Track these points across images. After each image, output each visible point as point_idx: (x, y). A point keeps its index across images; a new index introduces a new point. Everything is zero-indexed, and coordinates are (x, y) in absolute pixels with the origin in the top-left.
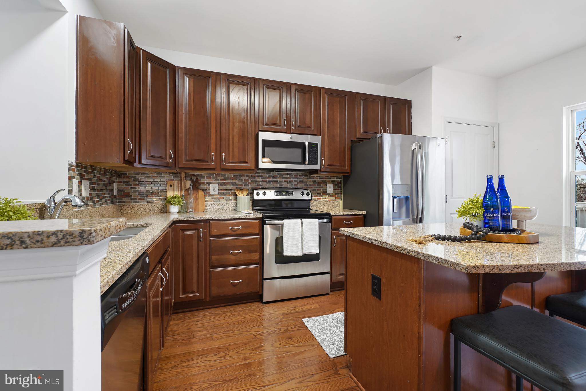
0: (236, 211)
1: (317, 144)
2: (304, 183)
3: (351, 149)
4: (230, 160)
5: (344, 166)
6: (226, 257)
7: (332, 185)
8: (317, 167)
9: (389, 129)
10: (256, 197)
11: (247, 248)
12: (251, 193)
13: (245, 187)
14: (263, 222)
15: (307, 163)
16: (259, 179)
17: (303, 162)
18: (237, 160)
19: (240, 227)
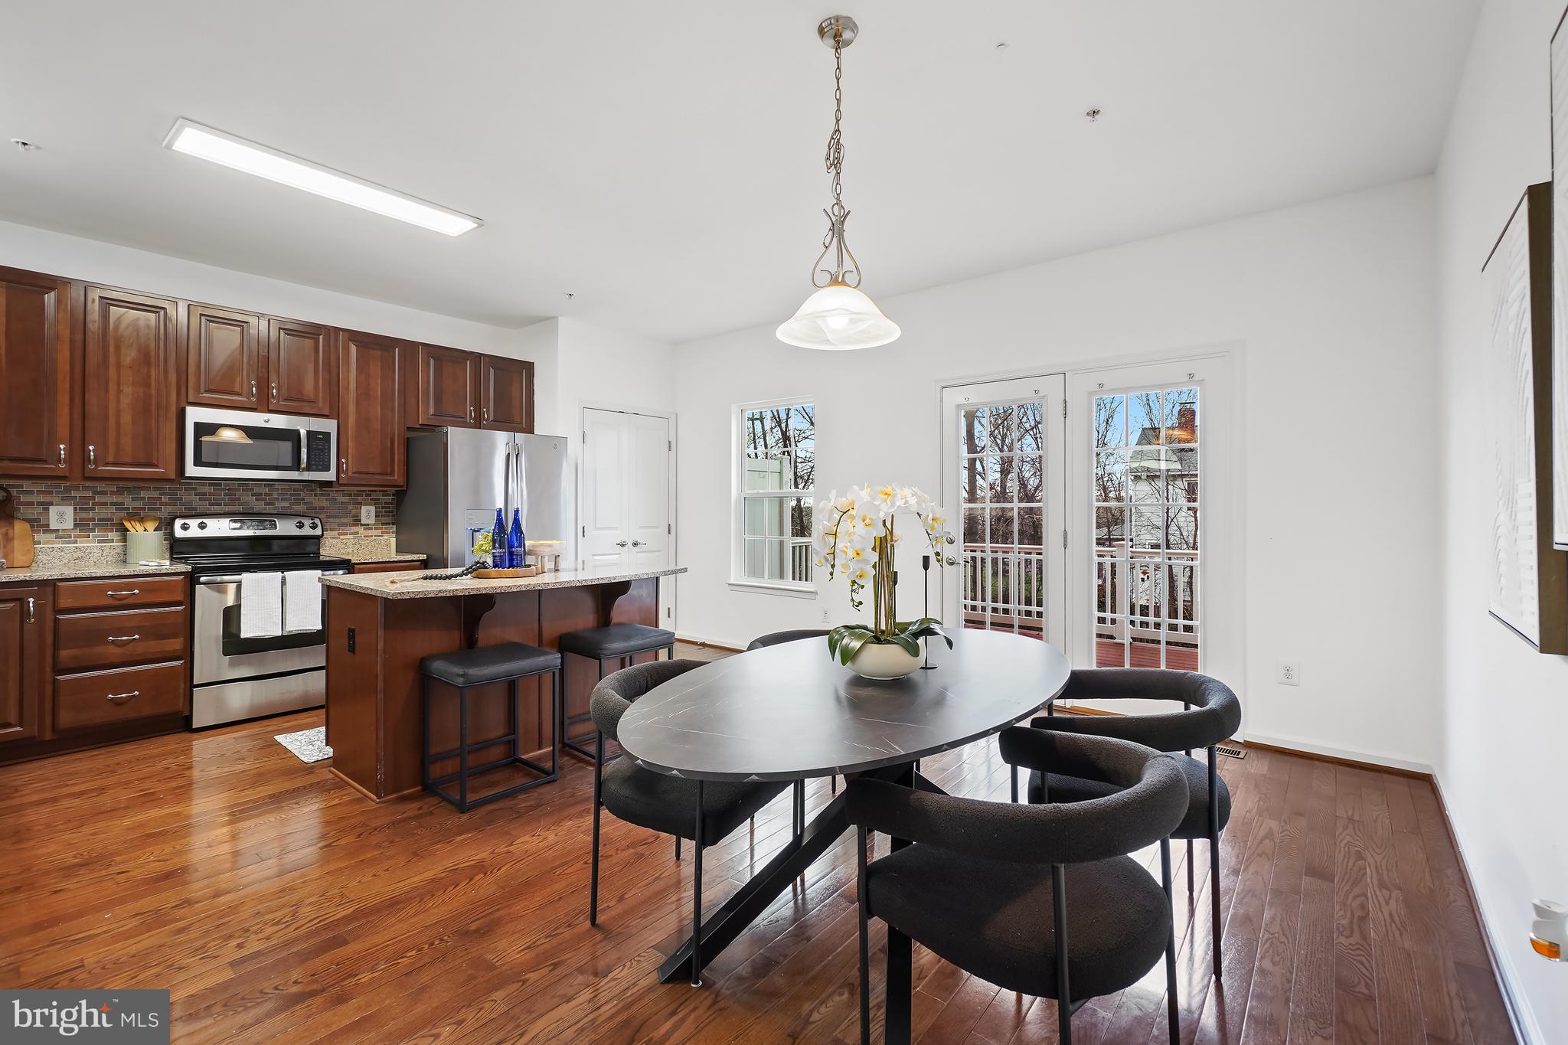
0: (125, 562)
1: (329, 434)
2: (305, 504)
3: (408, 443)
4: (110, 459)
5: (392, 473)
6: (99, 650)
7: (372, 509)
8: (331, 475)
9: (488, 411)
10: (179, 533)
11: (154, 631)
12: (167, 525)
13: (153, 513)
14: (192, 579)
15: (304, 465)
16: (190, 495)
17: (296, 466)
18: (129, 460)
19: (136, 591)
